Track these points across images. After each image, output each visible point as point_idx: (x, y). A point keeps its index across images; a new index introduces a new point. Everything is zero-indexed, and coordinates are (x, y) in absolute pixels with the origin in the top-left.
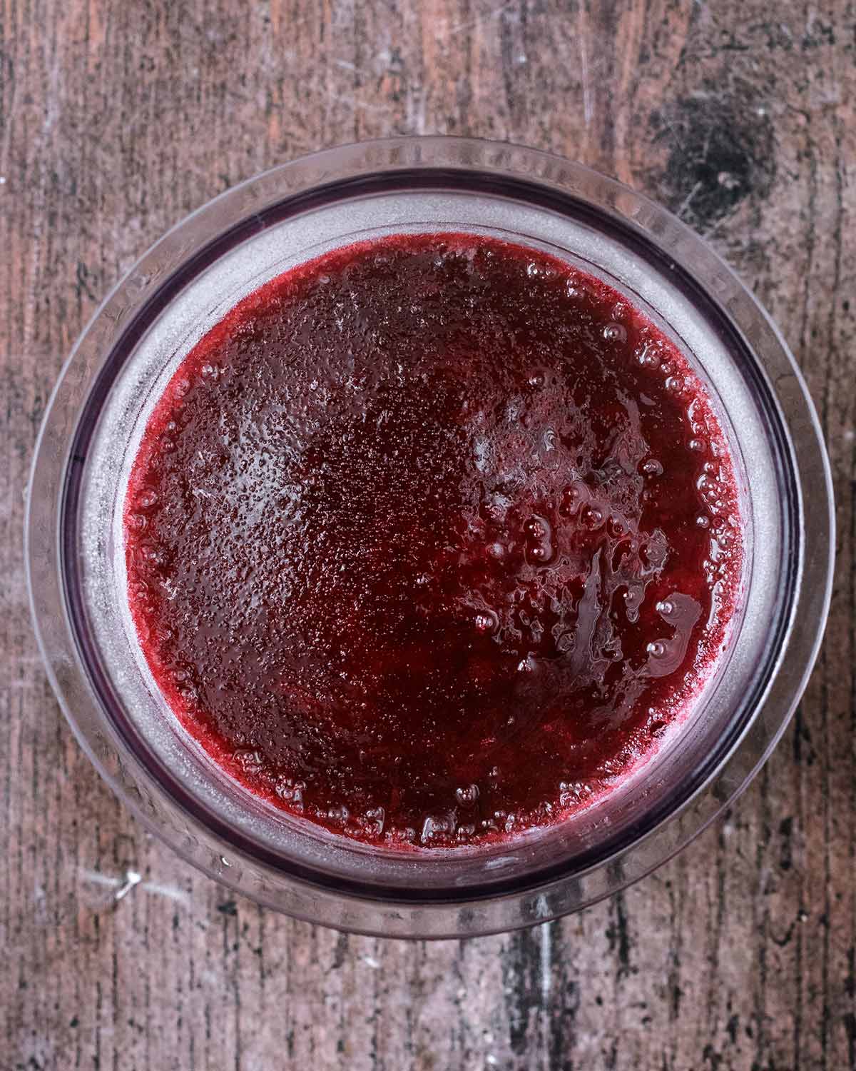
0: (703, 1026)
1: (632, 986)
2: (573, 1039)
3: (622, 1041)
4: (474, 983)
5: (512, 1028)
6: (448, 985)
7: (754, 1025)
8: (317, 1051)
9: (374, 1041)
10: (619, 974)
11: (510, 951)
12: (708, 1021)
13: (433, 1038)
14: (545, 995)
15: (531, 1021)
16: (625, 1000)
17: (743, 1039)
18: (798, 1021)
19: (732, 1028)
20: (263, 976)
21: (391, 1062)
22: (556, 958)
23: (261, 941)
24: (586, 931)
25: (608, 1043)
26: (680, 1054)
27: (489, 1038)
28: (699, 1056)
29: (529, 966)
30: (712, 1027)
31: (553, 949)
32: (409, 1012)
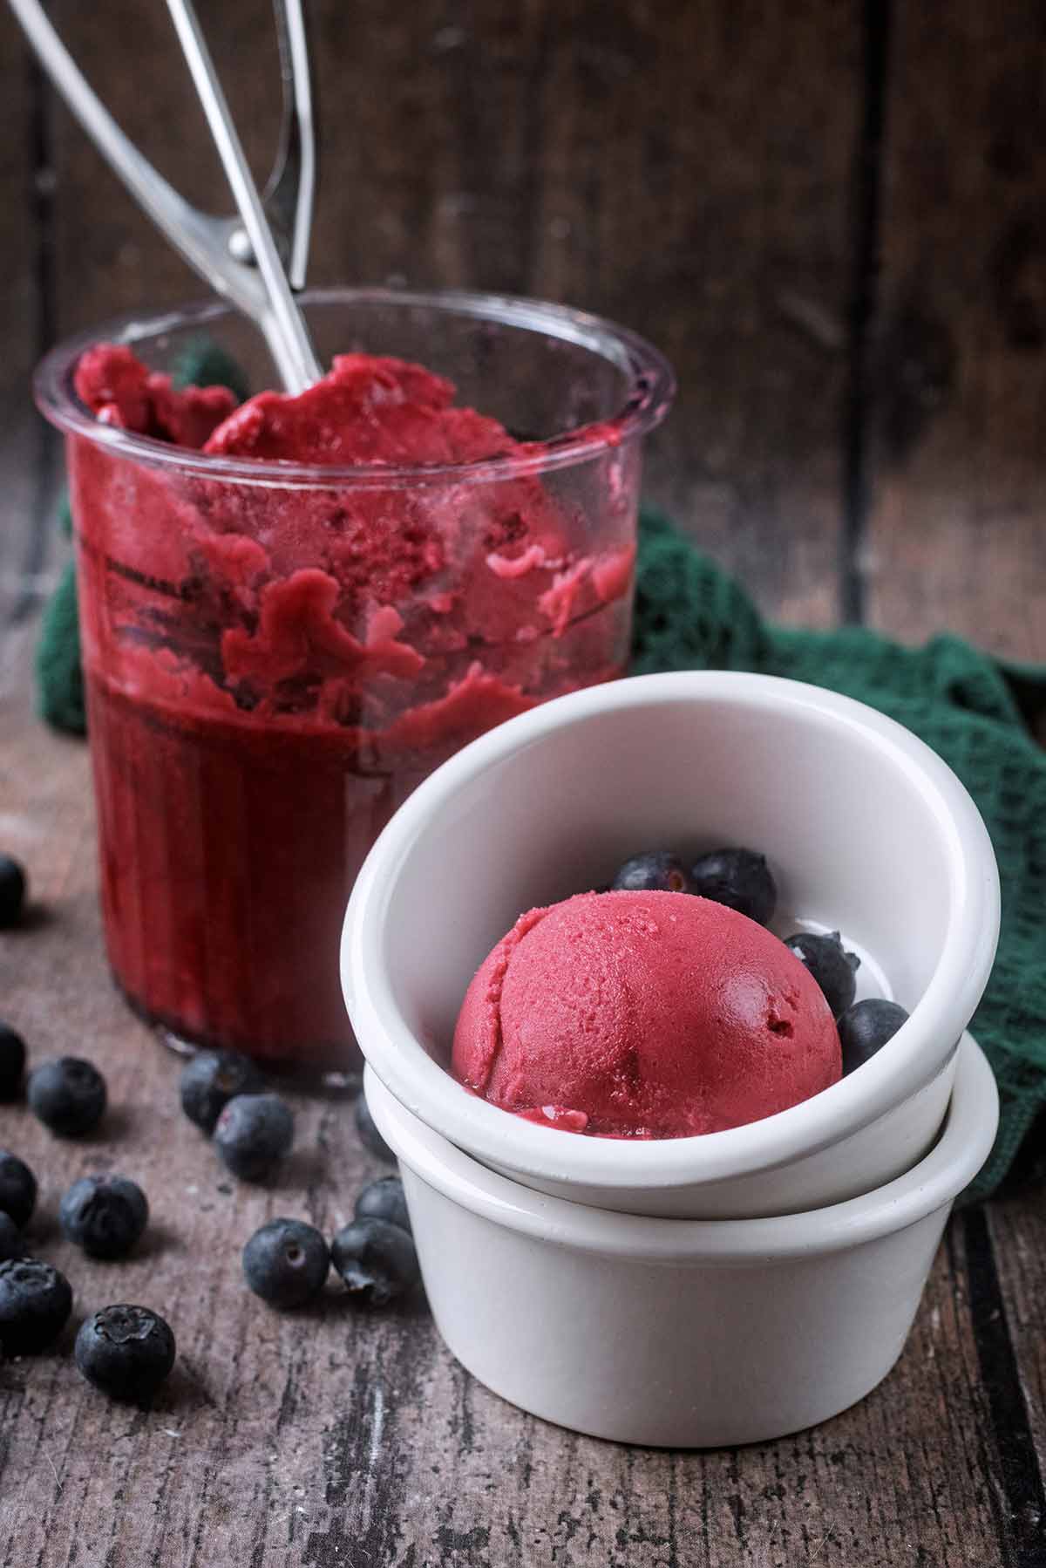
0: (558, 1496)
1: (473, 1461)
2: (402, 1498)
3: (460, 1501)
4: (289, 1452)
5: (329, 1486)
6: (259, 1451)
7: (619, 1499)
8: (89, 1498)
9: (161, 1492)
10: (460, 1452)
11: (335, 1430)
12: (565, 1493)
13: (232, 1491)
14: (372, 1463)
15: (353, 1482)
16: (465, 1471)
17: (605, 1509)
18: (672, 1499)
19: (593, 1500)
20: (41, 1438)
21: (178, 1508)
22: (387, 1436)
23: (46, 1412)
24: (425, 1420)
25: (443, 1503)
26: (529, 1515)
27: (300, 1493)
28: (554, 1519)
29: (356, 1441)
30: (569, 1497)
31: (385, 1431)
32: (207, 1470)
